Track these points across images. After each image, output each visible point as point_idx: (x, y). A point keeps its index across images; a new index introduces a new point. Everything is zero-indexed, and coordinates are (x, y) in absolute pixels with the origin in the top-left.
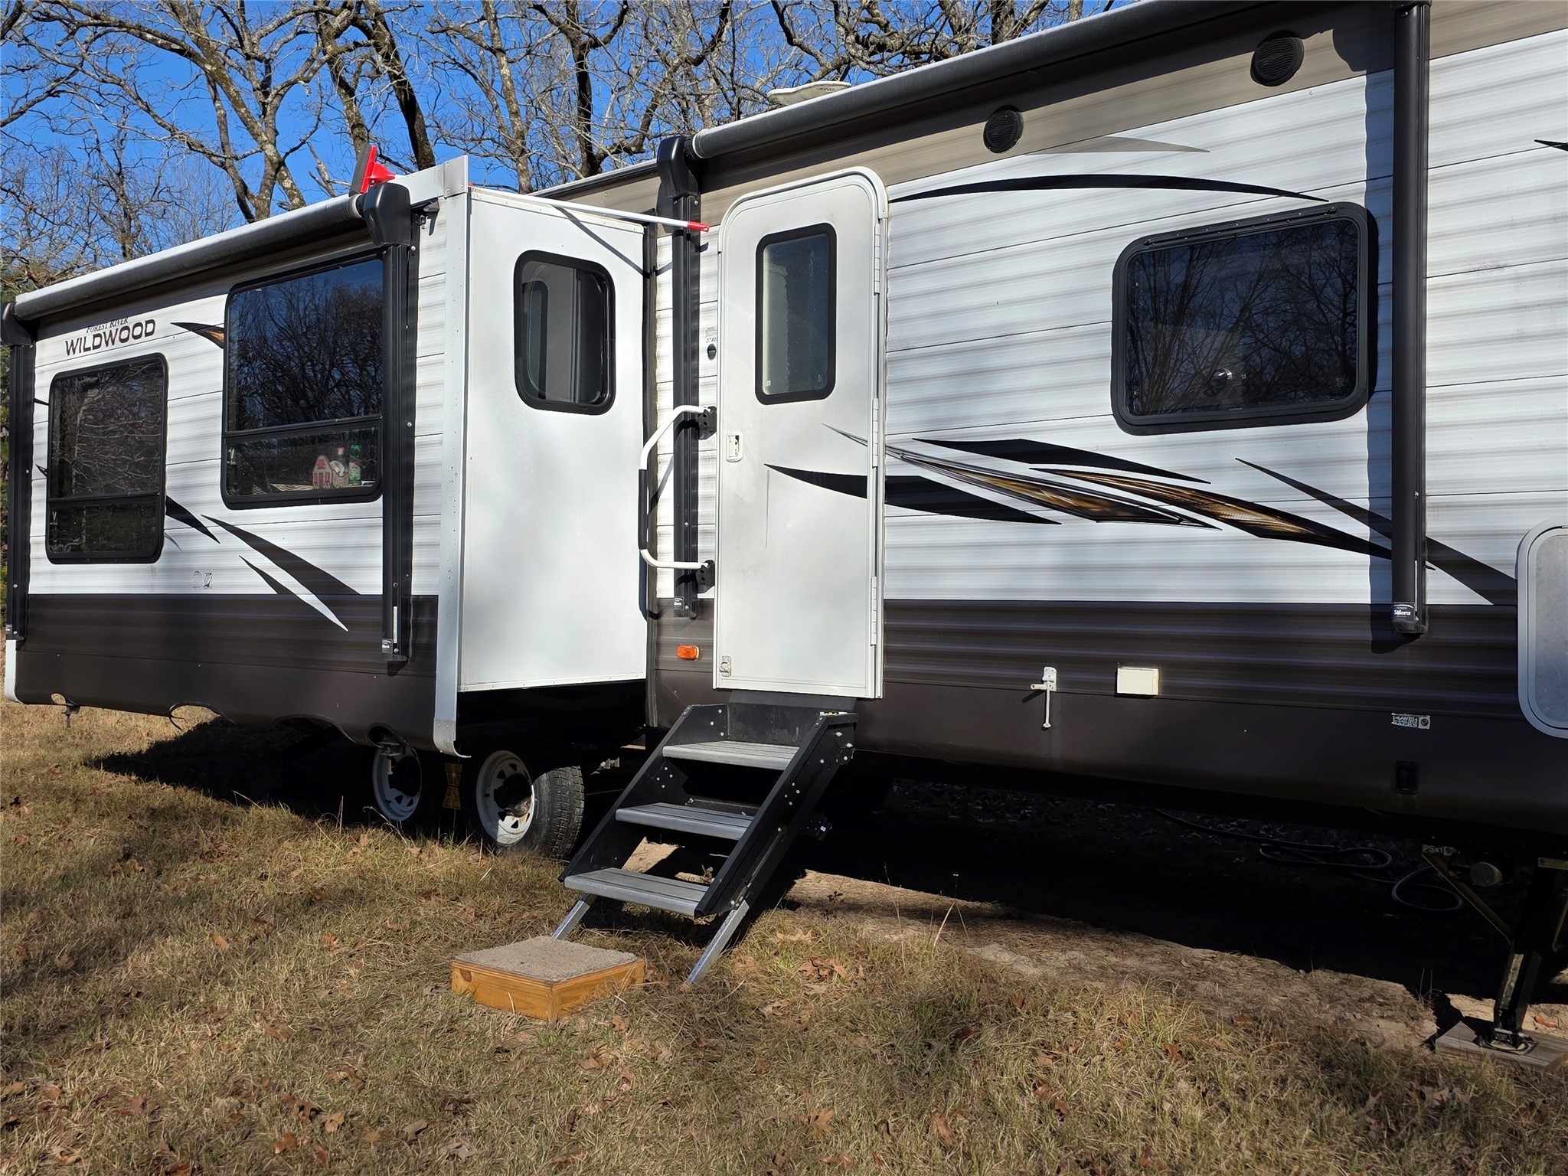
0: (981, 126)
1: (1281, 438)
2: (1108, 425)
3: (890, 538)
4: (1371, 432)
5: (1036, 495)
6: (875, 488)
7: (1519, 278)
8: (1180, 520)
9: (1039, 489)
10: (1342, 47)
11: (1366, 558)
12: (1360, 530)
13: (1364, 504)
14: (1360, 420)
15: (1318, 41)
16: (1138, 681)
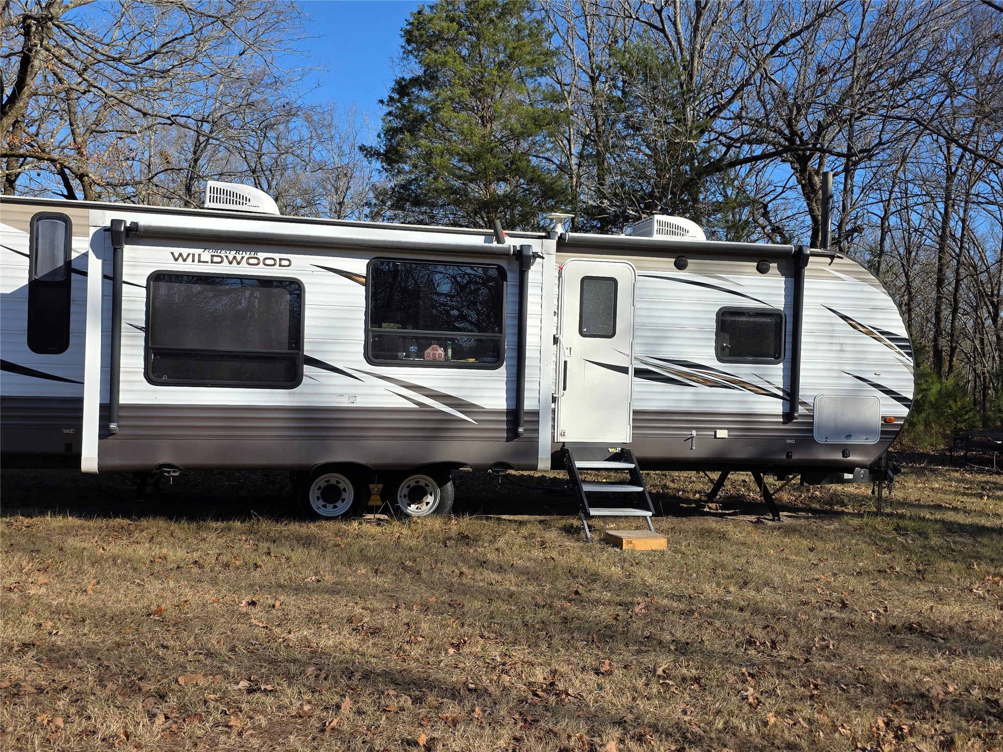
0: (674, 260)
1: (754, 368)
2: (714, 359)
3: (635, 389)
4: (784, 370)
5: (690, 378)
6: (631, 371)
7: (816, 336)
8: (734, 388)
9: (692, 376)
10: (779, 268)
11: (782, 401)
12: (781, 393)
13: (782, 387)
14: (781, 365)
15: (774, 265)
16: (722, 434)
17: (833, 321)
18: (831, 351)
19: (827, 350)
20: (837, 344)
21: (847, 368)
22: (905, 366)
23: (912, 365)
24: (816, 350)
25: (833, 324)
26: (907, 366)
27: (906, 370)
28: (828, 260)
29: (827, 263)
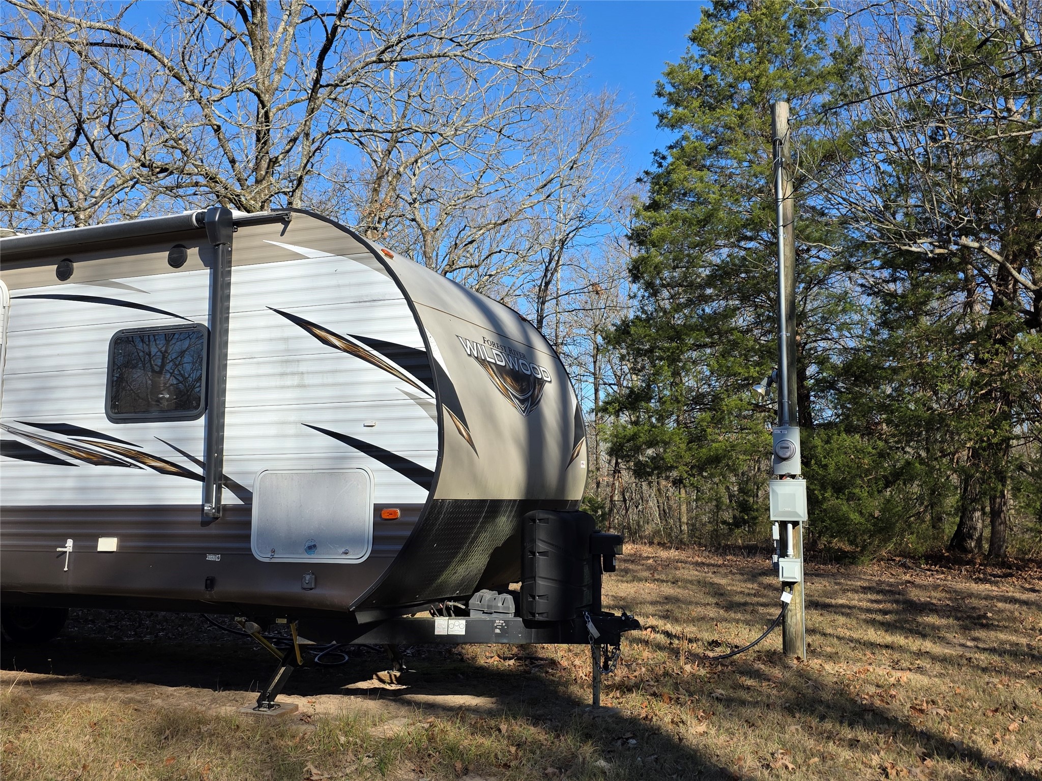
0: (55, 267)
2: (103, 418)
4: (205, 426)
5: (69, 452)
7: (258, 363)
8: (130, 465)
9: (71, 448)
10: (201, 254)
11: (201, 484)
12: (199, 471)
13: (202, 459)
14: (202, 421)
15: (193, 253)
16: (107, 544)
17: (286, 335)
18: (283, 387)
19: (276, 387)
20: (293, 374)
21: (311, 418)
22: (420, 404)
23: (434, 401)
24: (258, 389)
25: (286, 339)
26: (424, 405)
27: (421, 412)
28: (280, 226)
29: (276, 233)
